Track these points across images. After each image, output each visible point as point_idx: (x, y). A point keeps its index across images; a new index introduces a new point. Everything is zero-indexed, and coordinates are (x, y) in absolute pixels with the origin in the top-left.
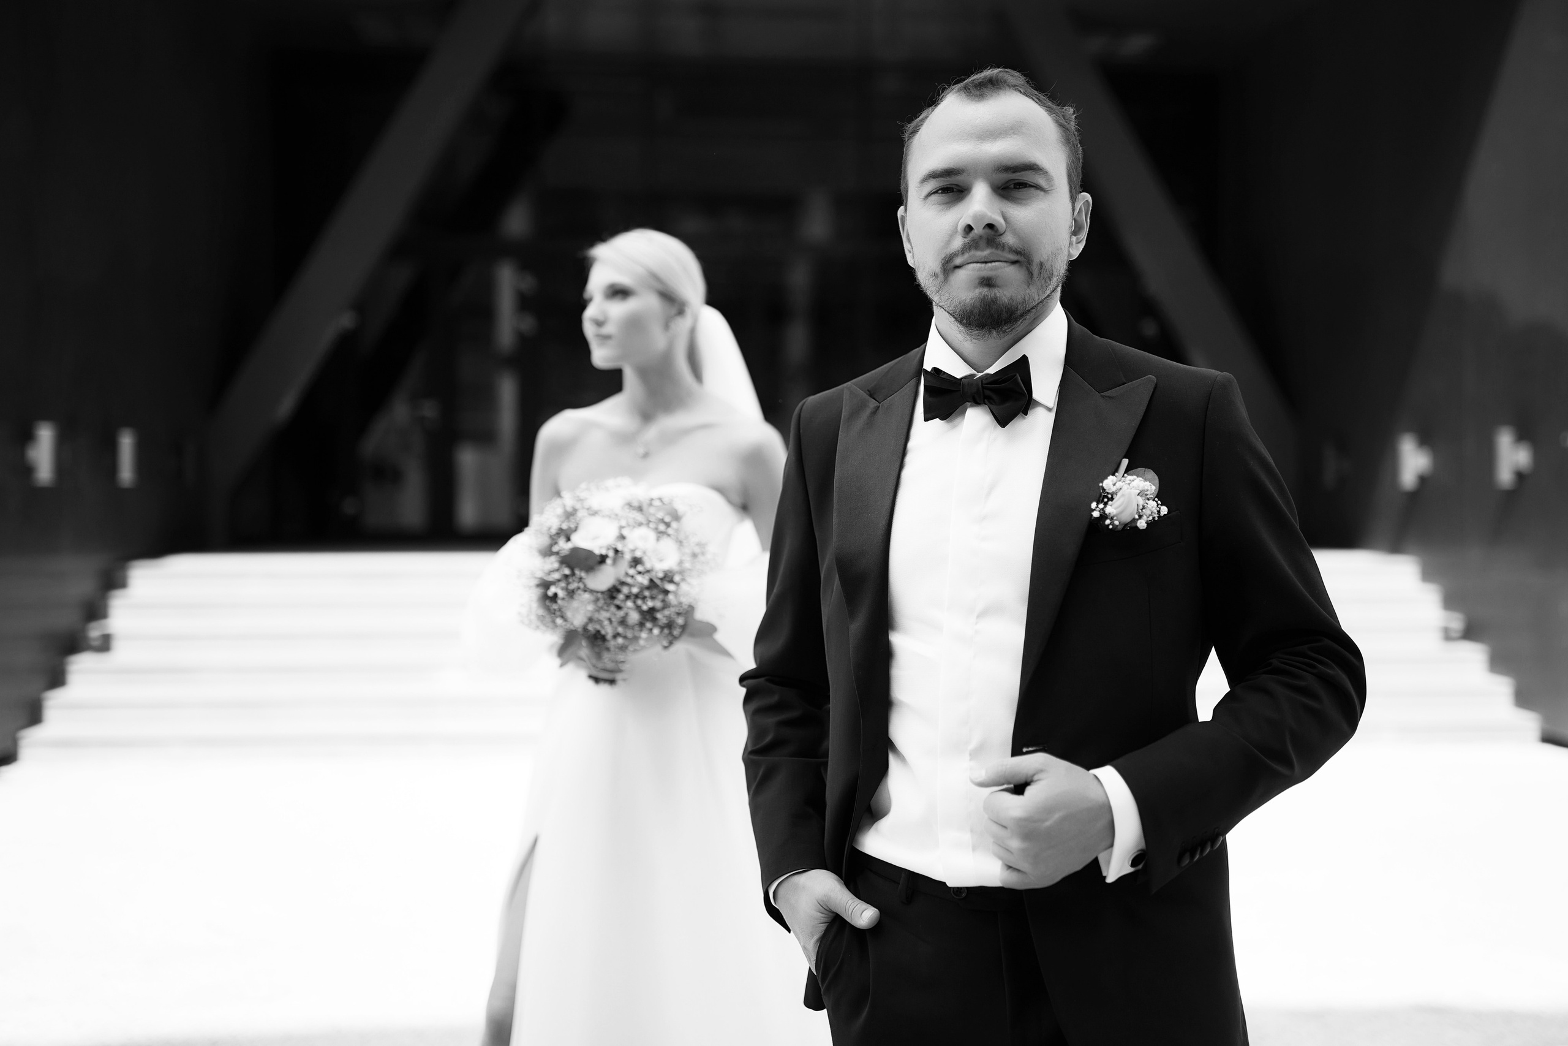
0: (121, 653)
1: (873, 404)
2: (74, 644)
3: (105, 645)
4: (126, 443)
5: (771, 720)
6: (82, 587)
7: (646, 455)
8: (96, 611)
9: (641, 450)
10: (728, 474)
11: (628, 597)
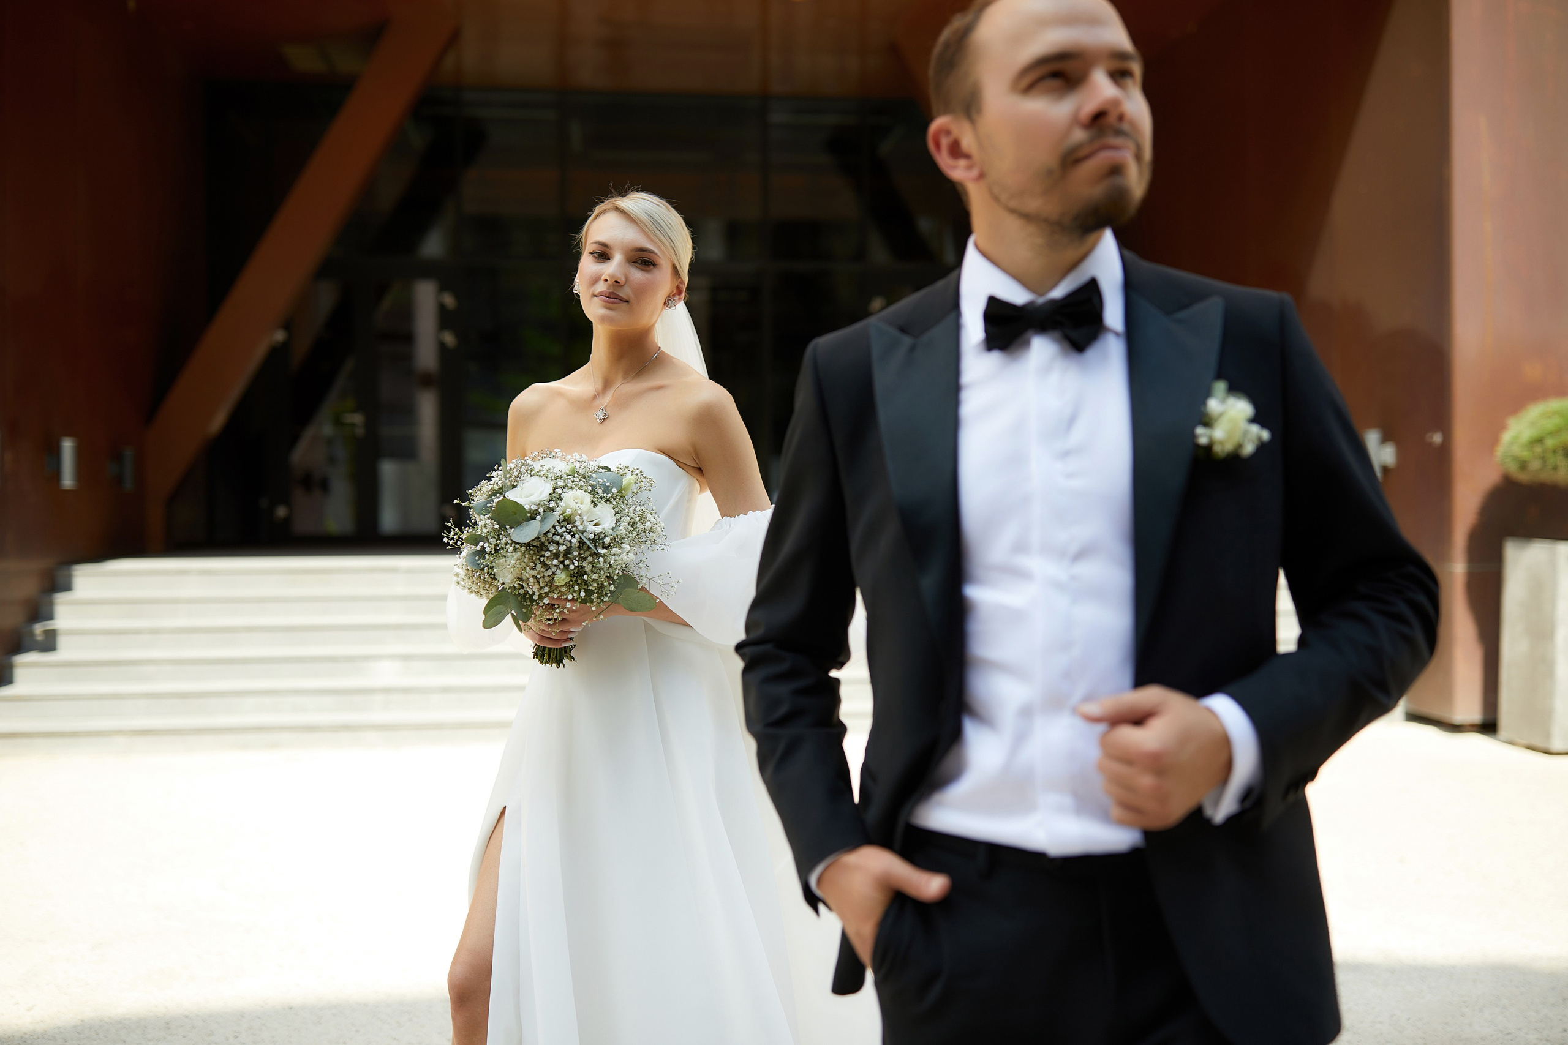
0: (66, 650)
1: (907, 340)
2: (19, 644)
3: (49, 644)
4: (68, 446)
5: (783, 690)
6: (27, 587)
7: (604, 420)
8: (40, 611)
9: (601, 415)
10: (677, 435)
11: (556, 555)
